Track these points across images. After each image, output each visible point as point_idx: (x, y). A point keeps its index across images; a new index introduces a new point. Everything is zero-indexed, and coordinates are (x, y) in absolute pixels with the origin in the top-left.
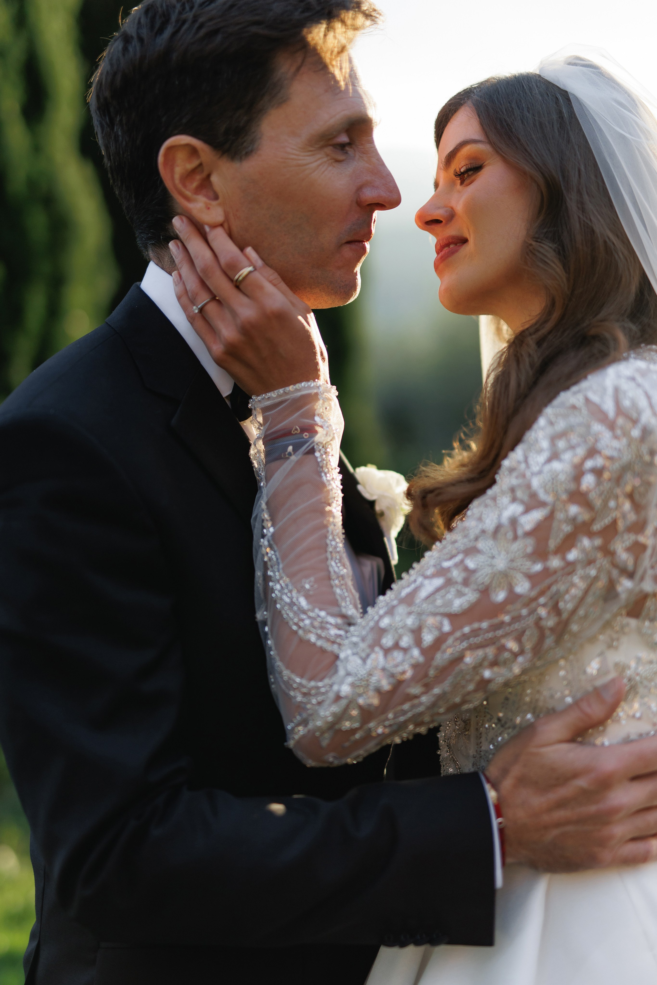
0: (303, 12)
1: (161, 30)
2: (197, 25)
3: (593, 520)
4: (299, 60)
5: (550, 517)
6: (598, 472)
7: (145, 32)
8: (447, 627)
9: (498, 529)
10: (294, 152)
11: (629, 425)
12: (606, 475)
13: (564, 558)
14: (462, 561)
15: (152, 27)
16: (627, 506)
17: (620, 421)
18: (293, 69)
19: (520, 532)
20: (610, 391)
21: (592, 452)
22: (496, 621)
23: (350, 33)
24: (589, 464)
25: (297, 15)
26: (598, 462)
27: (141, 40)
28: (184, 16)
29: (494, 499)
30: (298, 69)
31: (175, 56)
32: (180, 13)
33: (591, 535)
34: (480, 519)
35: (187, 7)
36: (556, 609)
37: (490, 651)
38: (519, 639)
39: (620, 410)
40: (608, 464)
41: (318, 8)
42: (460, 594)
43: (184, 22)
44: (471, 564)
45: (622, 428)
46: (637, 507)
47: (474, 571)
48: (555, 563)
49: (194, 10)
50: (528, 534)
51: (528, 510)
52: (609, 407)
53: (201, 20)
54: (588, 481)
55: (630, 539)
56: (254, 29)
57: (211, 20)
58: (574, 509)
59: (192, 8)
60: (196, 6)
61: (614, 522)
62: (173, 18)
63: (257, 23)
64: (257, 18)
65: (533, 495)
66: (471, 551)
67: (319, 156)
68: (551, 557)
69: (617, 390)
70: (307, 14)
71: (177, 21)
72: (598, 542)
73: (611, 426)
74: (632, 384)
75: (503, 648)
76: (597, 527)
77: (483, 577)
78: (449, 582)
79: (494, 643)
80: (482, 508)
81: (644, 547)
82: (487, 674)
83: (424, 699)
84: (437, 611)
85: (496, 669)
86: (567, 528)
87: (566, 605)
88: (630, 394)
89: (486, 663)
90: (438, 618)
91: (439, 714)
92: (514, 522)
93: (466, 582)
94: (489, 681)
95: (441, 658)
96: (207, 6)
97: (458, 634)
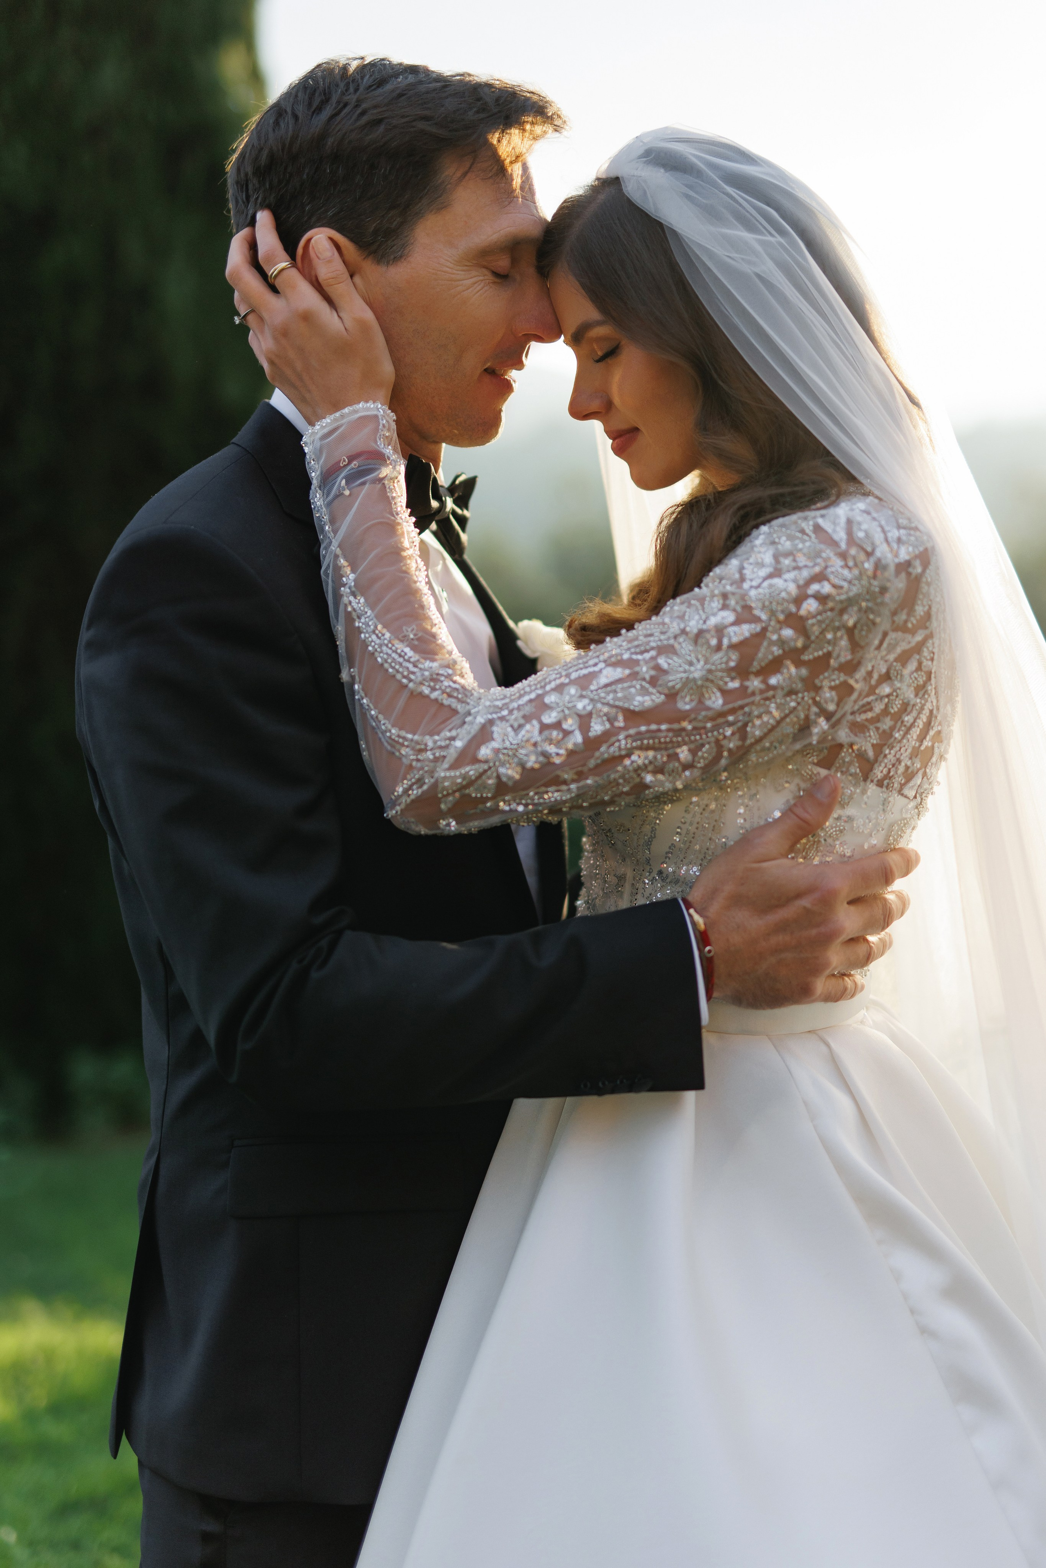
0: (478, 112)
1: (319, 110)
2: (359, 111)
3: (805, 648)
4: (468, 165)
5: (761, 635)
6: (822, 599)
7: (301, 110)
8: (620, 723)
9: (701, 633)
10: (448, 264)
11: (862, 556)
12: (830, 604)
13: (765, 682)
14: (653, 658)
15: (310, 105)
16: (844, 643)
17: (853, 551)
18: (459, 174)
19: (725, 642)
20: (843, 521)
21: (819, 577)
22: (676, 726)
23: (527, 143)
24: (815, 587)
25: (471, 115)
26: (826, 588)
27: (296, 117)
28: (346, 98)
29: (702, 600)
30: (465, 174)
31: (330, 141)
32: (343, 94)
33: (798, 664)
34: (682, 617)
35: (352, 90)
36: (742, 732)
37: (661, 757)
38: (693, 752)
39: (851, 539)
40: (833, 591)
41: (495, 110)
42: (644, 692)
43: (346, 105)
44: (662, 661)
45: (854, 558)
46: (855, 646)
47: (665, 672)
48: (755, 683)
49: (358, 94)
50: (732, 647)
51: (737, 622)
52: (840, 535)
53: (364, 106)
54: (811, 606)
55: (839, 678)
56: (421, 125)
57: (375, 107)
58: (788, 633)
59: (356, 90)
60: (361, 89)
61: (829, 655)
62: (334, 98)
63: (426, 118)
64: (427, 113)
65: (747, 608)
66: (665, 650)
67: (474, 273)
68: (752, 677)
69: (849, 522)
70: (482, 116)
71: (338, 102)
72: (804, 672)
73: (843, 556)
74: (868, 518)
75: (674, 757)
76: (806, 657)
77: (674, 679)
78: (634, 676)
79: (666, 749)
80: (683, 607)
81: (851, 689)
82: (649, 778)
83: (573, 786)
84: (617, 703)
85: (660, 777)
86: (776, 651)
87: (755, 731)
88: (864, 526)
89: (650, 768)
90: (614, 710)
91: (581, 807)
92: (720, 630)
93: (653, 682)
94: (647, 787)
95: (605, 751)
96: (375, 89)
97: (632, 731)
